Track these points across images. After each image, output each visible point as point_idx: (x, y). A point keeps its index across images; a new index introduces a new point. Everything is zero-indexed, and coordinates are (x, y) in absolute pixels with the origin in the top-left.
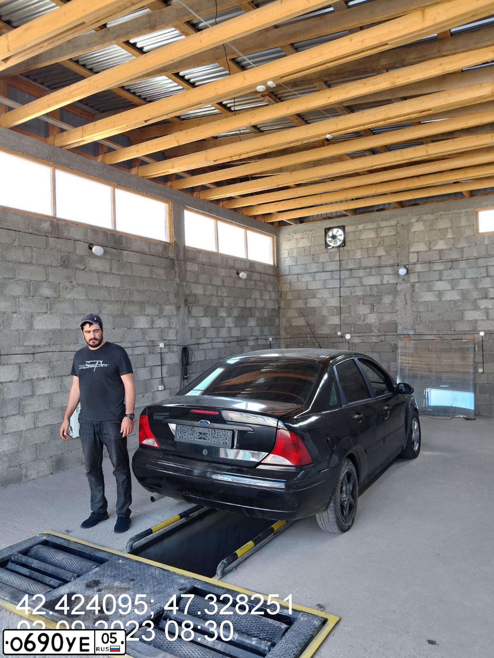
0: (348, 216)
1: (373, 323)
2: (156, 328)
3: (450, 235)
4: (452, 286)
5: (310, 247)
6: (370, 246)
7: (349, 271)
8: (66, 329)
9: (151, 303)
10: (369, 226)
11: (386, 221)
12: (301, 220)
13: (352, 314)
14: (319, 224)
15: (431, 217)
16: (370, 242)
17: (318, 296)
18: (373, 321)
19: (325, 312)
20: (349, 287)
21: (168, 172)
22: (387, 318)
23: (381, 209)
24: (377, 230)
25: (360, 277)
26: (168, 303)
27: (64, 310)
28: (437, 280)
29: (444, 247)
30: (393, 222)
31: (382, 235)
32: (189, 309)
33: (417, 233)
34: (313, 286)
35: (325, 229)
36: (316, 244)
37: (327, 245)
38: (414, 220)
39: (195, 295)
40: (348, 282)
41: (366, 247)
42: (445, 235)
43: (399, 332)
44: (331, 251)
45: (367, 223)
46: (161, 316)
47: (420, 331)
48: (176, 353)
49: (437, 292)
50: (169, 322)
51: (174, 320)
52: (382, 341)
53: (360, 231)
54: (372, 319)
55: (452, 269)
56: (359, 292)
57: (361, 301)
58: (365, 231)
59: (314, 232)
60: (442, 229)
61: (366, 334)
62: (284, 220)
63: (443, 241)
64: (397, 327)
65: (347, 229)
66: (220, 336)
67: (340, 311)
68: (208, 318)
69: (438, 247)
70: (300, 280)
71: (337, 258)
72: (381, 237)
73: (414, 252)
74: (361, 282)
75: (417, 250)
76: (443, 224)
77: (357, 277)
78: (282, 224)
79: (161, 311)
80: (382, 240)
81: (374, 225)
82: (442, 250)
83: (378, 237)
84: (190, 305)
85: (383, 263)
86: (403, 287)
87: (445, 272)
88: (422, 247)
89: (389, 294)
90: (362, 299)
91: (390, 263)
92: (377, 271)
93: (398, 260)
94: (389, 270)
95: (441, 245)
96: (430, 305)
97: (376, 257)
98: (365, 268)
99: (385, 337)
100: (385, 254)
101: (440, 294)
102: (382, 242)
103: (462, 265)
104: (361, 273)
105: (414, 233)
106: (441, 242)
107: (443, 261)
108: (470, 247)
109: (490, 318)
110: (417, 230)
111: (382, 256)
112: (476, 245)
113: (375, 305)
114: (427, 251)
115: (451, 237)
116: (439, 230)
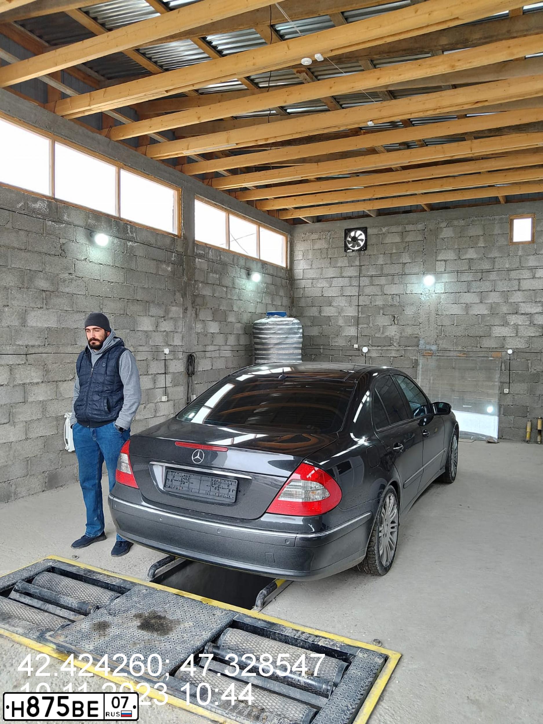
0: (371, 216)
1: (393, 336)
2: (161, 332)
3: (481, 244)
4: (481, 299)
5: (327, 249)
6: (394, 251)
7: (370, 278)
8: (63, 328)
9: (156, 302)
10: (394, 229)
11: (413, 224)
12: (319, 219)
13: (371, 325)
14: (338, 224)
15: (462, 223)
16: (394, 248)
17: (334, 304)
18: (393, 334)
19: (341, 322)
20: (370, 296)
21: (182, 153)
22: (409, 331)
23: (407, 211)
24: (402, 234)
25: (381, 285)
26: (174, 304)
27: (62, 306)
28: (466, 292)
29: (474, 256)
30: (420, 226)
31: (407, 239)
32: (196, 311)
33: (446, 240)
34: (329, 293)
35: (345, 230)
36: (334, 246)
37: (346, 248)
38: (443, 225)
39: (204, 296)
40: (368, 290)
41: (389, 252)
42: (477, 243)
43: (421, 347)
44: (351, 254)
45: (392, 226)
46: (166, 318)
47: (444, 346)
48: (181, 361)
49: (464, 305)
50: (175, 325)
51: (180, 323)
52: (402, 356)
53: (384, 234)
54: (392, 331)
55: (482, 280)
56: (379, 302)
57: (381, 312)
58: (389, 235)
59: (333, 233)
60: (473, 236)
61: (385, 348)
62: (300, 217)
63: (473, 249)
64: (419, 340)
65: (369, 231)
66: (228, 344)
67: (357, 321)
68: (216, 322)
69: (468, 256)
70: (314, 286)
71: (357, 263)
72: (406, 242)
73: (441, 261)
74: (382, 291)
75: (444, 259)
76: (475, 231)
77: (378, 285)
78: (298, 222)
79: (167, 312)
80: (407, 245)
81: (400, 229)
82: (472, 259)
83: (403, 242)
84: (198, 307)
85: (407, 271)
86: (428, 298)
87: (474, 283)
88: (450, 255)
89: (412, 304)
90: (383, 309)
91: (415, 271)
92: (401, 280)
93: (423, 267)
94: (414, 279)
95: (471, 254)
96: (455, 319)
97: (400, 263)
98: (387, 275)
99: (405, 352)
100: (410, 261)
101: (468, 307)
102: (407, 247)
103: (493, 276)
104: (383, 281)
105: (443, 239)
106: (471, 251)
107: (473, 271)
108: (502, 257)
109: (519, 335)
110: (446, 236)
111: (407, 263)
112: (509, 256)
113: (396, 316)
114: (456, 260)
115: (483, 245)
116: (470, 237)
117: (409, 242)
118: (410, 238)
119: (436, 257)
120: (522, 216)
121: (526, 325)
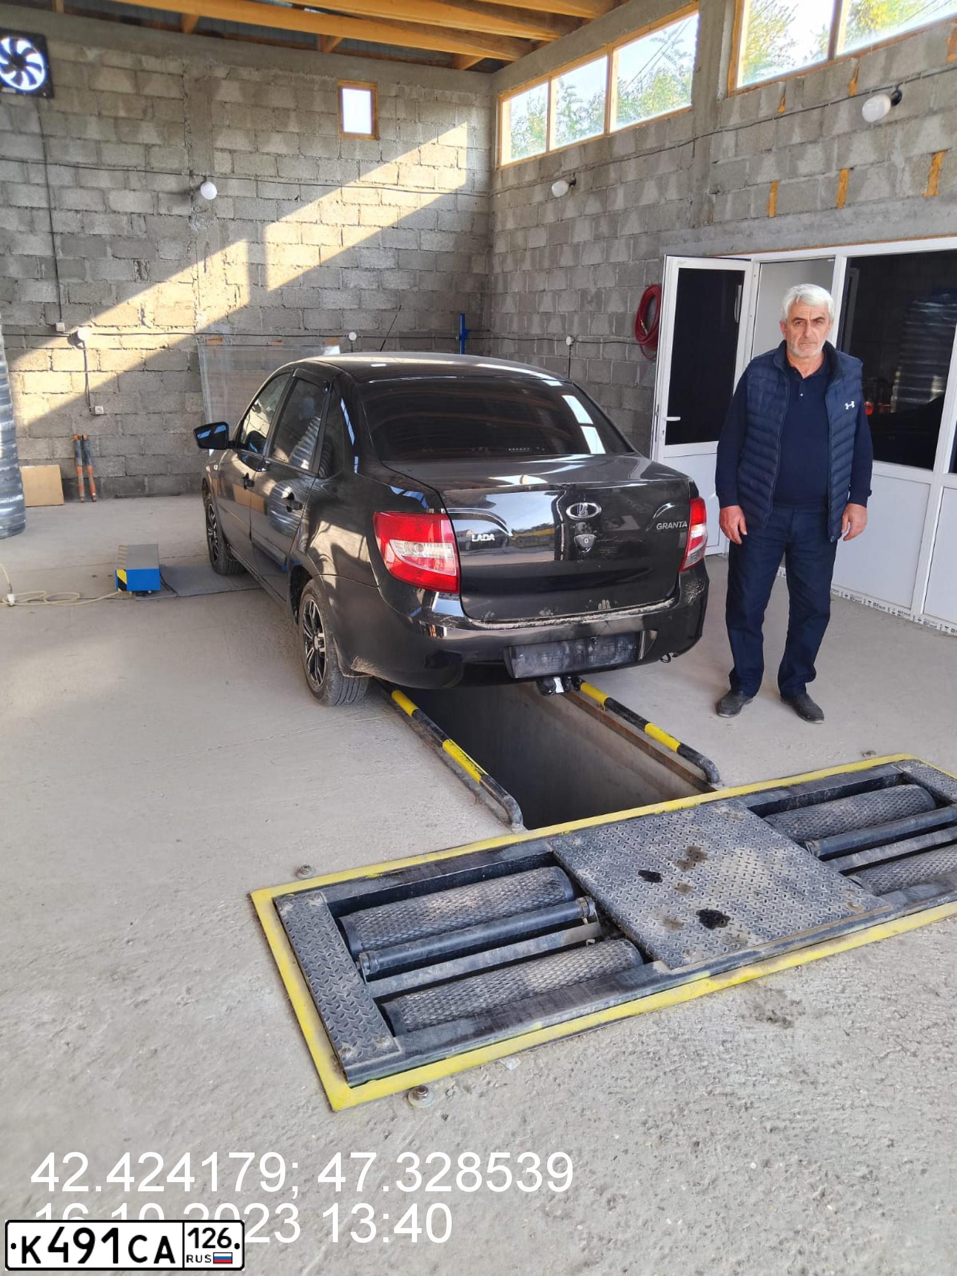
3: (293, 127)
4: (300, 237)
6: (122, 114)
7: (72, 169)
10: (114, 58)
11: (156, 57)
13: (88, 279)
15: (255, 75)
16: (121, 104)
19: (14, 270)
20: (77, 211)
22: (173, 294)
23: (131, 18)
24: (137, 75)
25: (101, 189)
28: (273, 221)
29: (283, 150)
30: (173, 66)
31: (149, 90)
33: (228, 106)
38: (220, 73)
40: (73, 199)
41: (111, 115)
42: (286, 125)
43: (200, 328)
44: (16, 101)
45: (107, 49)
47: (243, 326)
49: (272, 247)
52: (164, 347)
53: (92, 65)
55: (299, 200)
56: (102, 228)
57: (109, 250)
58: (105, 70)
60: (278, 109)
61: (127, 330)
63: (281, 136)
64: (195, 314)
65: (53, 48)
67: (54, 269)
69: (272, 149)
71: (35, 128)
72: (147, 97)
73: (222, 150)
74: (105, 202)
75: (229, 147)
76: (279, 98)
77: (93, 189)
80: (149, 103)
81: (128, 61)
82: (279, 155)
83: (139, 94)
85: (156, 164)
86: (203, 228)
87: (286, 204)
88: (240, 141)
89: (174, 238)
90: (111, 244)
91: (173, 167)
92: (144, 182)
93: (189, 160)
94: (171, 182)
95: (277, 145)
96: (259, 272)
97: (140, 144)
98: (113, 168)
99: (169, 338)
100: (158, 142)
101: (279, 250)
102: (150, 110)
103: (318, 194)
104: (103, 180)
105: (223, 104)
106: (277, 138)
107: (282, 180)
108: (329, 159)
109: (364, 307)
110: (227, 100)
111: (153, 145)
112: (340, 157)
113: (142, 261)
114: (251, 153)
115: (296, 130)
116: (274, 110)
117: (152, 97)
118: (154, 87)
119: (214, 140)
120: (355, 84)
121: (372, 290)
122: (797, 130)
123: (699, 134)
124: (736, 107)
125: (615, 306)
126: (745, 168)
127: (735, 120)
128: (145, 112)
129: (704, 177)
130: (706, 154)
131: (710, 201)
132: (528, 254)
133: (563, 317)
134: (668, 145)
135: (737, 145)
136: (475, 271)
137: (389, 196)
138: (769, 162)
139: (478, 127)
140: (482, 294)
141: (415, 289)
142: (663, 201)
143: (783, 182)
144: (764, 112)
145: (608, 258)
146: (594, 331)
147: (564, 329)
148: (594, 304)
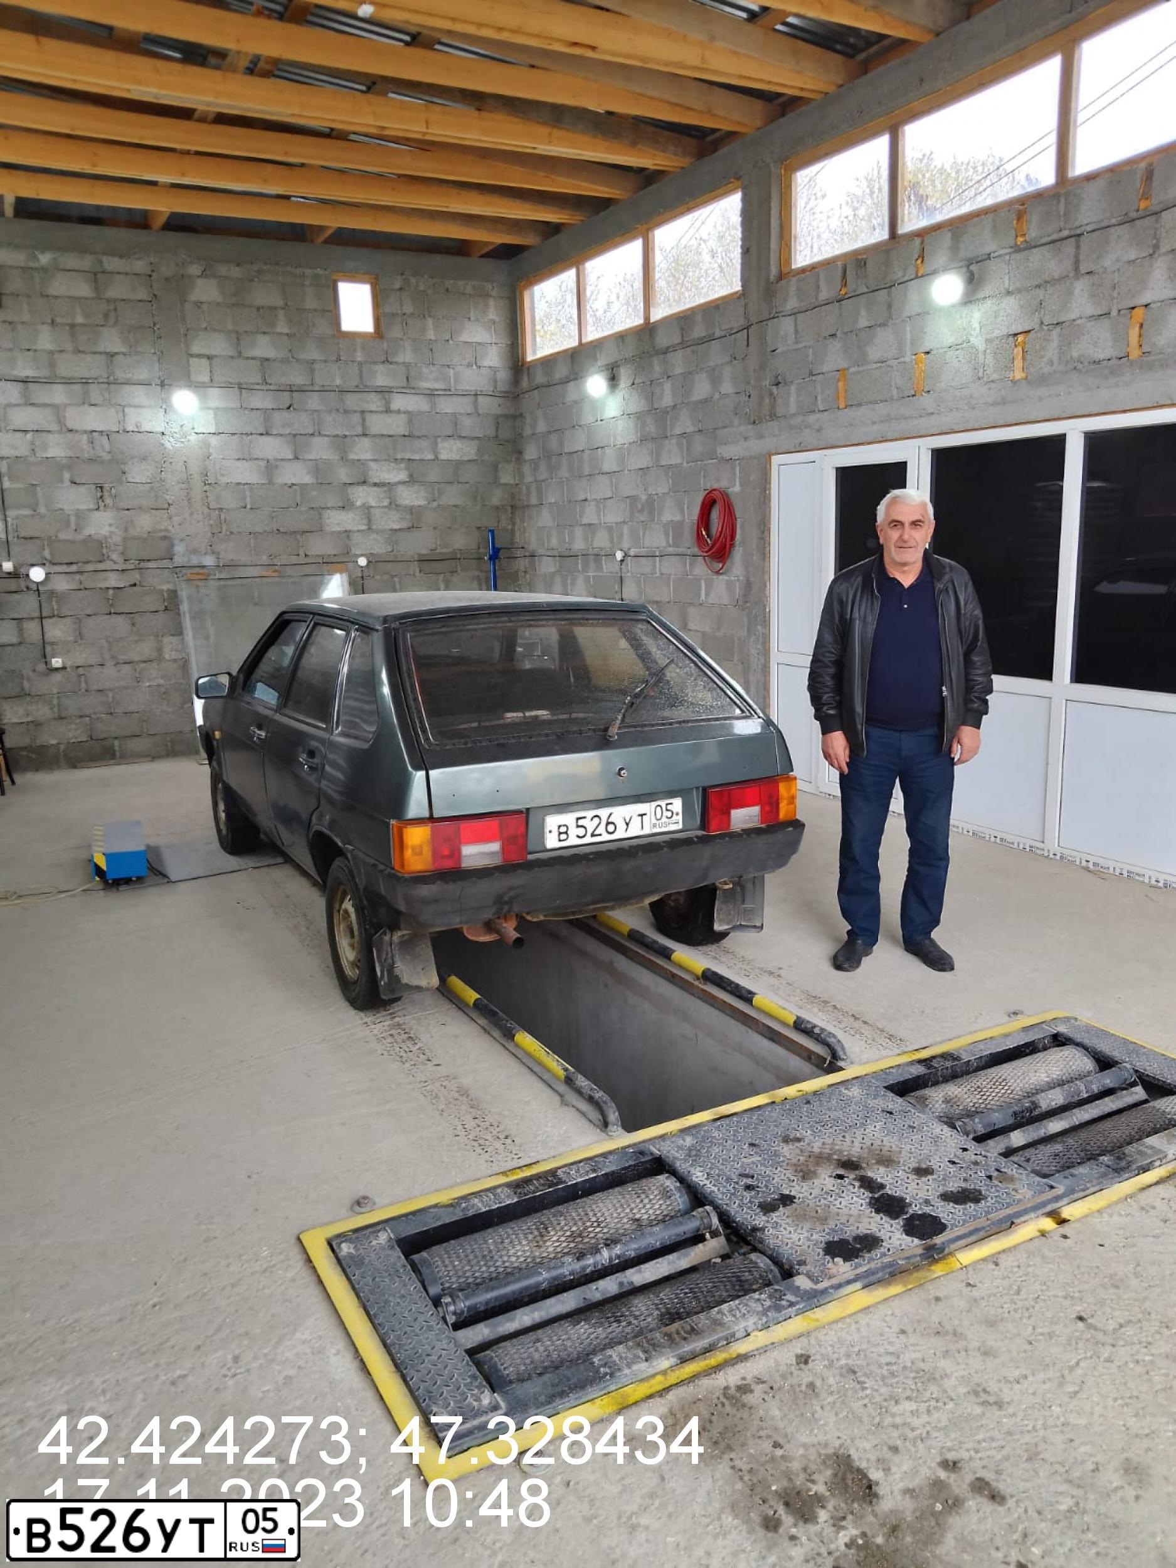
1: (106, 538)
3: (282, 327)
4: (295, 452)
6: (80, 320)
7: (21, 385)
10: (71, 261)
11: (121, 257)
13: (42, 510)
15: (236, 272)
16: (79, 310)
18: (105, 531)
20: (26, 432)
22: (144, 523)
24: (97, 277)
25: (55, 406)
28: (262, 434)
29: (271, 353)
30: (140, 265)
31: (110, 294)
33: (205, 307)
38: (195, 270)
40: (21, 418)
41: (67, 322)
42: (273, 325)
43: (179, 560)
45: (65, 251)
47: (230, 556)
49: (263, 463)
52: (135, 585)
53: (45, 270)
54: (102, 524)
55: (292, 409)
56: (57, 449)
57: (66, 475)
58: (60, 274)
60: (263, 307)
61: (89, 567)
63: (267, 337)
64: (172, 546)
69: (258, 352)
72: (108, 301)
73: (199, 356)
74: (60, 420)
75: (208, 353)
76: (265, 295)
77: (45, 405)
80: (112, 307)
81: (87, 263)
82: (267, 360)
83: (99, 298)
85: (120, 375)
86: (179, 445)
87: (276, 414)
88: (219, 346)
89: (144, 459)
90: (69, 468)
91: (141, 377)
92: (107, 395)
93: (160, 369)
94: (139, 395)
95: (263, 348)
96: (248, 493)
97: (100, 353)
98: (68, 381)
99: (141, 574)
100: (123, 350)
101: (270, 467)
102: (112, 314)
103: (314, 401)
104: (58, 394)
105: (198, 304)
106: (263, 340)
107: (271, 387)
108: (326, 361)
109: (374, 527)
110: (203, 299)
111: (116, 353)
112: (338, 359)
113: (106, 486)
114: (232, 357)
115: (286, 330)
116: (258, 309)
117: (115, 300)
118: (118, 290)
119: (187, 346)
120: (353, 276)
121: (383, 507)
122: (863, 312)
123: (754, 320)
124: (793, 290)
125: (670, 514)
126: (808, 356)
127: (792, 304)
128: (106, 316)
129: (763, 366)
130: (763, 341)
131: (771, 394)
132: (564, 459)
133: (610, 529)
134: (717, 334)
135: (796, 332)
136: (503, 481)
137: (399, 402)
138: (835, 346)
139: (497, 319)
140: (512, 506)
141: (435, 504)
142: (717, 396)
143: (852, 370)
144: (824, 295)
145: (658, 460)
146: (647, 543)
147: (612, 542)
148: (646, 513)
